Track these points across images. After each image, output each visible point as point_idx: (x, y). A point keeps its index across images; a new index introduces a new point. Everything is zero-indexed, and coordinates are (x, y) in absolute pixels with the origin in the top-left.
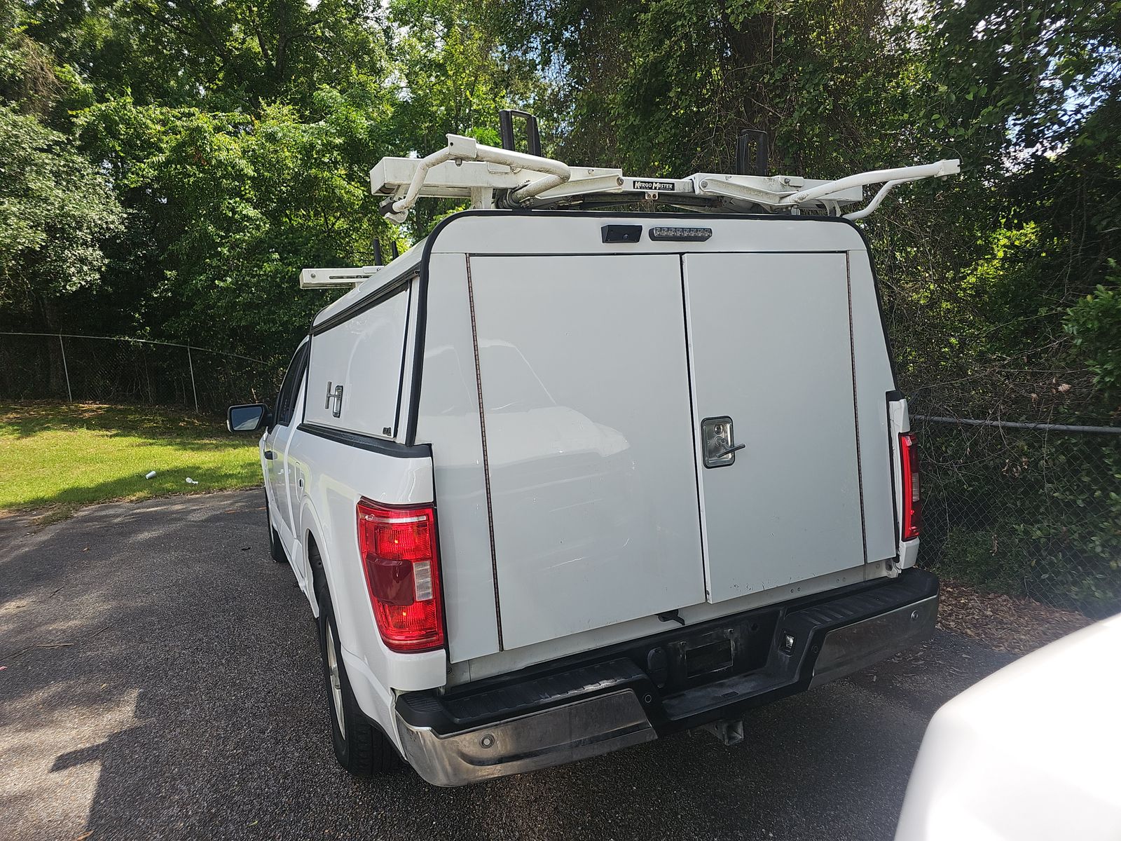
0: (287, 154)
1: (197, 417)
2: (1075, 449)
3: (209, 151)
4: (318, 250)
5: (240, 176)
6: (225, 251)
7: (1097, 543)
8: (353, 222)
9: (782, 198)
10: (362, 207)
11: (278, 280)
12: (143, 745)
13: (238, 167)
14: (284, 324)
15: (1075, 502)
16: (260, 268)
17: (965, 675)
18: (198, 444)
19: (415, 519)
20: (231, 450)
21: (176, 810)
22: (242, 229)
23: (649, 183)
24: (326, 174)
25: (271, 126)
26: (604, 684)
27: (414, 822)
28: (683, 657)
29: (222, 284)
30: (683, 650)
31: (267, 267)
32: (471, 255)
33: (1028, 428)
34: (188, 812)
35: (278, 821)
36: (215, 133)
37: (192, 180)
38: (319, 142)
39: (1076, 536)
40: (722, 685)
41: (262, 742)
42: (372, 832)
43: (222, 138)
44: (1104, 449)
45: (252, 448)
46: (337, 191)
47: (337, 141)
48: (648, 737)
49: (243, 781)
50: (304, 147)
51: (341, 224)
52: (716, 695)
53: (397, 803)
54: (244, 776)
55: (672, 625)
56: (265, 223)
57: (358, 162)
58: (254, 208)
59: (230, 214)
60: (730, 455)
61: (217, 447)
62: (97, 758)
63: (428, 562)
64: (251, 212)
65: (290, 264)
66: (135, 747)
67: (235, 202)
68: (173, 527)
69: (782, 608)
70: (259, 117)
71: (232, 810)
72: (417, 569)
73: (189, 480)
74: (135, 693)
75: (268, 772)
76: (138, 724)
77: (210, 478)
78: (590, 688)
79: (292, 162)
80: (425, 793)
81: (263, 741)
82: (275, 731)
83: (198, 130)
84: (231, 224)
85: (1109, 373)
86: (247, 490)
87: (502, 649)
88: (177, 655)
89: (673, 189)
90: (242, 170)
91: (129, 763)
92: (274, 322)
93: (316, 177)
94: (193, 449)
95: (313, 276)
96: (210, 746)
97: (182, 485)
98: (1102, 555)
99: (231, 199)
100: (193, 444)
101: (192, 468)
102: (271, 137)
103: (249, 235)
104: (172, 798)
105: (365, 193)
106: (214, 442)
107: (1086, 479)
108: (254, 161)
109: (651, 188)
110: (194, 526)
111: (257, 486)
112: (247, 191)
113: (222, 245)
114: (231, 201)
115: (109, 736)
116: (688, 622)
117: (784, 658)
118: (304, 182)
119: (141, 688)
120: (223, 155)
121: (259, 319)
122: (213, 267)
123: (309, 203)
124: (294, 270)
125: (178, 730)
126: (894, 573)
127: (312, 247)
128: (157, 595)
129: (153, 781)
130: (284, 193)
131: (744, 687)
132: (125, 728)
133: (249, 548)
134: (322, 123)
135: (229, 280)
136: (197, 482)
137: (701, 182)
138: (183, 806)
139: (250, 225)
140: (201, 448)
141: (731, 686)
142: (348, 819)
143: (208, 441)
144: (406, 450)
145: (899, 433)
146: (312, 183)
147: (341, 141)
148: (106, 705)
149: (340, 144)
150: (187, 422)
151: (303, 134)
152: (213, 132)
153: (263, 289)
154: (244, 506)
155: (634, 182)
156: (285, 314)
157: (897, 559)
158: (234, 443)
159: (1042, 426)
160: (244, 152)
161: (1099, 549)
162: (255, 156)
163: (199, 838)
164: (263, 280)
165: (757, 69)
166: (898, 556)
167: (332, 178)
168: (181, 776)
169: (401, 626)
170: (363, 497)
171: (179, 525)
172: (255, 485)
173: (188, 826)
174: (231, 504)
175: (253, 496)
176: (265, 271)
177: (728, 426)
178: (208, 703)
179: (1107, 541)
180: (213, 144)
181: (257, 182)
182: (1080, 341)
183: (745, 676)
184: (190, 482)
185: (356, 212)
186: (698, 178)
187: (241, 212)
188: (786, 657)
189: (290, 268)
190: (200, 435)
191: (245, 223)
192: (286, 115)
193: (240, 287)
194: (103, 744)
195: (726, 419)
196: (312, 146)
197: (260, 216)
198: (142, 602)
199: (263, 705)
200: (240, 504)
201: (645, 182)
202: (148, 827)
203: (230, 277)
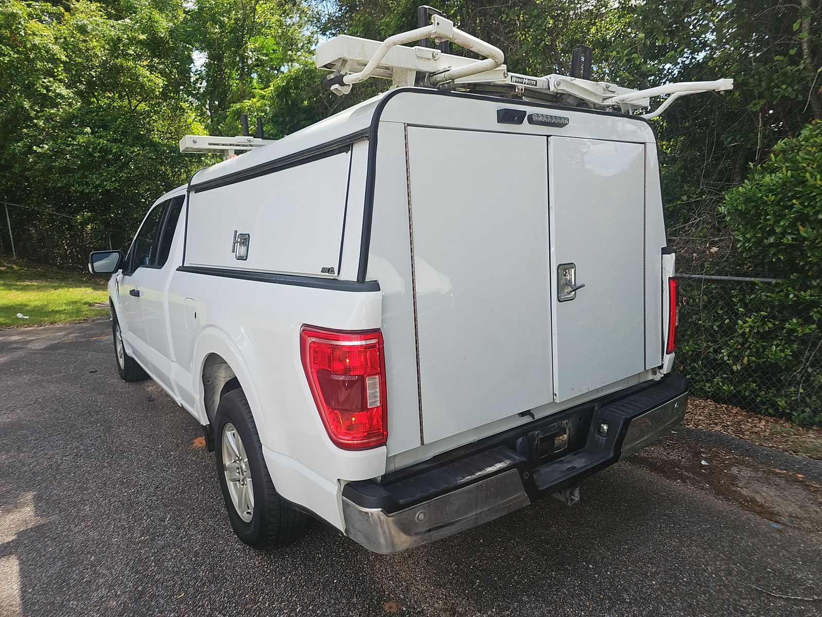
0: (95, 44)
1: (15, 263)
2: (714, 291)
3: (23, 35)
4: (125, 127)
5: (54, 60)
6: (41, 123)
7: (725, 354)
8: (154, 105)
9: (604, 99)
10: (163, 93)
11: (90, 150)
12: (53, 539)
13: (51, 52)
14: (96, 187)
15: (712, 327)
16: (74, 139)
17: (677, 445)
18: (20, 285)
19: (363, 343)
20: (53, 291)
21: (104, 591)
22: (55, 105)
23: (521, 78)
24: (131, 63)
25: (81, 19)
26: (499, 466)
27: (319, 582)
28: (538, 442)
29: (39, 150)
30: (537, 438)
31: (81, 139)
32: (409, 125)
33: (684, 277)
34: (116, 592)
35: (202, 592)
36: (29, 19)
37: (7, 59)
38: (125, 36)
39: (711, 350)
40: (561, 462)
41: (165, 529)
42: (286, 593)
43: (34, 25)
44: (733, 291)
45: (71, 289)
46: (141, 79)
47: (141, 37)
48: (524, 504)
49: (158, 562)
50: (112, 39)
51: (143, 106)
52: (562, 469)
53: (300, 569)
54: (159, 558)
55: (527, 420)
56: (77, 102)
57: (159, 57)
58: (67, 88)
59: (45, 92)
60: (573, 293)
61: (39, 288)
62: (11, 553)
63: (377, 377)
64: (63, 91)
65: (100, 137)
66: (46, 541)
67: (49, 82)
68: (16, 355)
69: (597, 404)
70: (68, 9)
71: (157, 587)
72: (368, 381)
73: (19, 315)
74: (30, 496)
75: (179, 553)
76: (42, 522)
77: (39, 314)
78: (490, 470)
79: (100, 52)
80: (320, 559)
81: (165, 527)
82: (173, 518)
83: (14, 16)
84: (46, 101)
85: (748, 240)
86: (76, 324)
87: (422, 443)
88: (60, 462)
89: (536, 85)
90: (55, 55)
91: (44, 555)
92: (87, 184)
93: (121, 66)
94: (16, 289)
95: (195, 142)
96: (118, 535)
97: (13, 319)
98: (728, 361)
99: (45, 78)
100: (16, 285)
101: (20, 305)
102: (82, 29)
103: (62, 110)
104: (97, 581)
105: (165, 82)
106: (35, 284)
107: (720, 312)
108: (65, 46)
109: (522, 83)
110: (36, 354)
111: (84, 320)
112: (60, 73)
113: (37, 118)
114: (45, 80)
115: (16, 534)
116: (537, 417)
117: (600, 440)
118: (111, 69)
119: (34, 491)
120: (37, 41)
121: (74, 181)
122: (29, 136)
123: (114, 86)
124: (105, 142)
125: (83, 524)
126: (658, 377)
127: (120, 124)
128: (22, 412)
129: (74, 569)
130: (94, 77)
131: (579, 463)
132: (30, 526)
133: (97, 371)
134: (127, 20)
135: (46, 147)
136: (28, 317)
137: (554, 82)
138: (110, 587)
139: (63, 102)
140: (24, 289)
141: (569, 462)
142: (262, 584)
143: (29, 283)
144: (358, 286)
145: (669, 277)
146: (118, 70)
147: (145, 37)
148: (4, 508)
149: (144, 39)
150: (6, 267)
151: (112, 28)
152: (27, 18)
153: (78, 157)
154: (77, 336)
155: (512, 77)
156: (97, 178)
157: (661, 367)
158: (54, 284)
159: (694, 276)
160: (56, 39)
161: (726, 358)
162: (66, 43)
163: (134, 612)
164: (76, 149)
165: (497, 10)
166: (662, 365)
167: (136, 67)
168: (100, 562)
169: (349, 428)
170: (304, 325)
171: (22, 353)
172: (83, 318)
173: (121, 604)
174: (65, 335)
175: (83, 328)
176: (79, 142)
177: (573, 270)
178: (103, 500)
179: (731, 353)
180: (27, 29)
181: (67, 67)
182: (729, 218)
183: (575, 454)
184: (21, 317)
185: (157, 97)
186: (553, 78)
187: (55, 90)
188: (603, 440)
189: (101, 140)
190: (20, 278)
191: (59, 100)
192: (94, 11)
193: (57, 153)
194: (13, 541)
195: (571, 265)
196: (119, 40)
197: (72, 95)
198: (9, 418)
199: (155, 498)
200: (74, 335)
201: (519, 78)
202: (82, 609)
203: (47, 144)
